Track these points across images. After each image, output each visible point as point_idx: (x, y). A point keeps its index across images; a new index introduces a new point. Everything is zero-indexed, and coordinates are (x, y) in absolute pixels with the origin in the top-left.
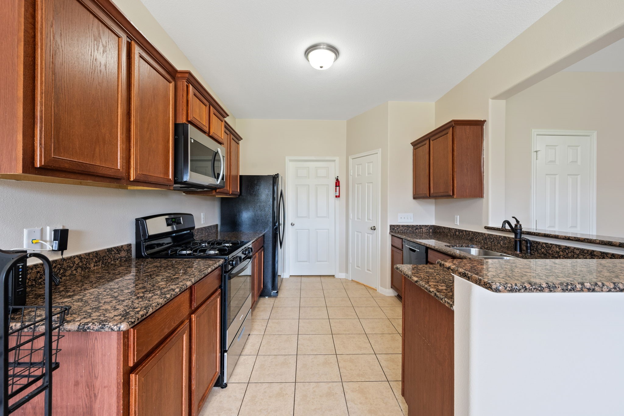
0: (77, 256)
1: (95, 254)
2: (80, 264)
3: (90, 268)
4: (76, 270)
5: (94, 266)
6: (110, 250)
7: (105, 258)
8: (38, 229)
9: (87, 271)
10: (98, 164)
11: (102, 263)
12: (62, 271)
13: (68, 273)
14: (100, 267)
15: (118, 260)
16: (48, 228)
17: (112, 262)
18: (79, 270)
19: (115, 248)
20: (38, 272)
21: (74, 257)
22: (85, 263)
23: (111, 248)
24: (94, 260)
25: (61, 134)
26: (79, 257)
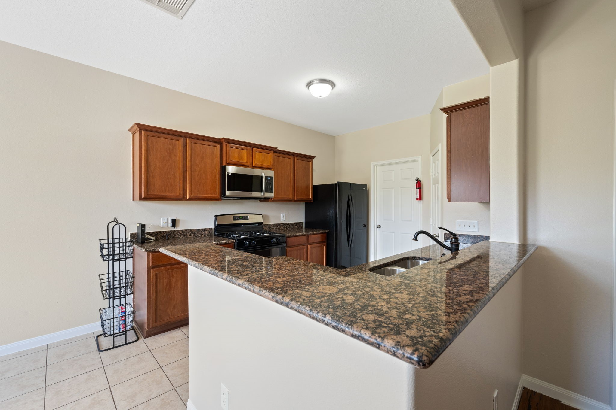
0: (181, 230)
1: (190, 231)
2: (182, 234)
3: (187, 236)
4: (180, 236)
5: (189, 236)
6: (198, 230)
7: (195, 233)
8: (166, 219)
9: (185, 237)
10: (168, 194)
11: (194, 235)
12: (174, 235)
13: (177, 236)
14: (193, 236)
15: (203, 235)
16: (170, 218)
17: (200, 235)
18: (182, 236)
19: (201, 229)
20: (164, 234)
21: (180, 230)
22: (184, 233)
23: (199, 229)
24: (189, 233)
25: (151, 186)
26: (182, 231)
